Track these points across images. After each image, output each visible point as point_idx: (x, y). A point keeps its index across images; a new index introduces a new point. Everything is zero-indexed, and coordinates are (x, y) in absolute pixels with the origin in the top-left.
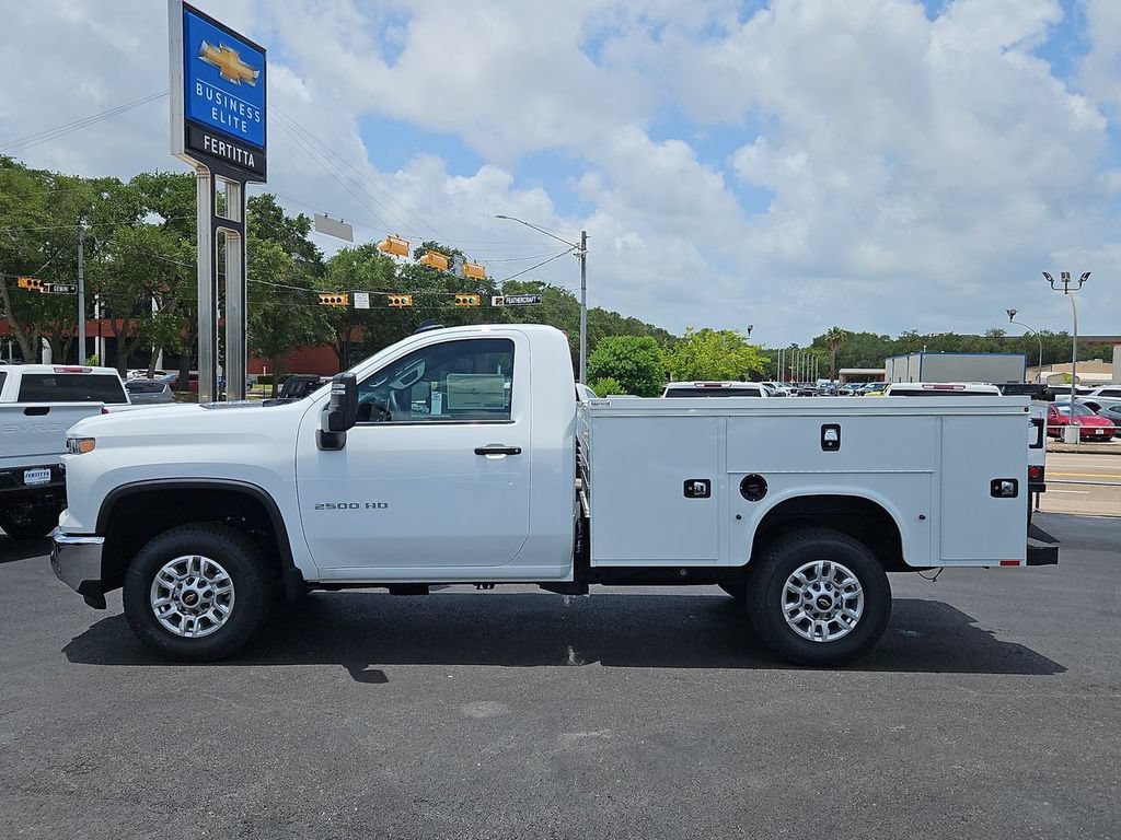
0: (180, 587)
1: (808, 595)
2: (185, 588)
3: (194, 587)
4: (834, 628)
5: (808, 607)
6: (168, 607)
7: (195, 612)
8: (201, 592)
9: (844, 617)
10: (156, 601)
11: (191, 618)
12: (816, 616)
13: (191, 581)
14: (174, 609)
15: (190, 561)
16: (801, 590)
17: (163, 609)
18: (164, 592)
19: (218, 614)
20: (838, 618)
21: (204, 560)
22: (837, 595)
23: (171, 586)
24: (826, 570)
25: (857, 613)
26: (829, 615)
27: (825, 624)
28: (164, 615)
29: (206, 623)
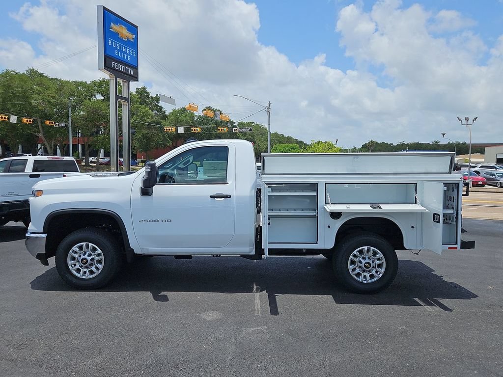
0: (80, 256)
1: (360, 262)
2: (82, 257)
3: (86, 256)
4: (372, 276)
5: (360, 267)
6: (75, 265)
7: (87, 267)
8: (89, 259)
9: (377, 272)
10: (70, 262)
11: (85, 270)
12: (364, 271)
13: (85, 254)
14: (78, 266)
15: (84, 245)
16: (357, 260)
17: (73, 266)
18: (73, 259)
19: (97, 268)
20: (374, 272)
21: (90, 244)
22: (373, 262)
23: (76, 256)
24: (368, 251)
25: (383, 270)
26: (370, 271)
27: (368, 275)
28: (73, 269)
29: (92, 272)
